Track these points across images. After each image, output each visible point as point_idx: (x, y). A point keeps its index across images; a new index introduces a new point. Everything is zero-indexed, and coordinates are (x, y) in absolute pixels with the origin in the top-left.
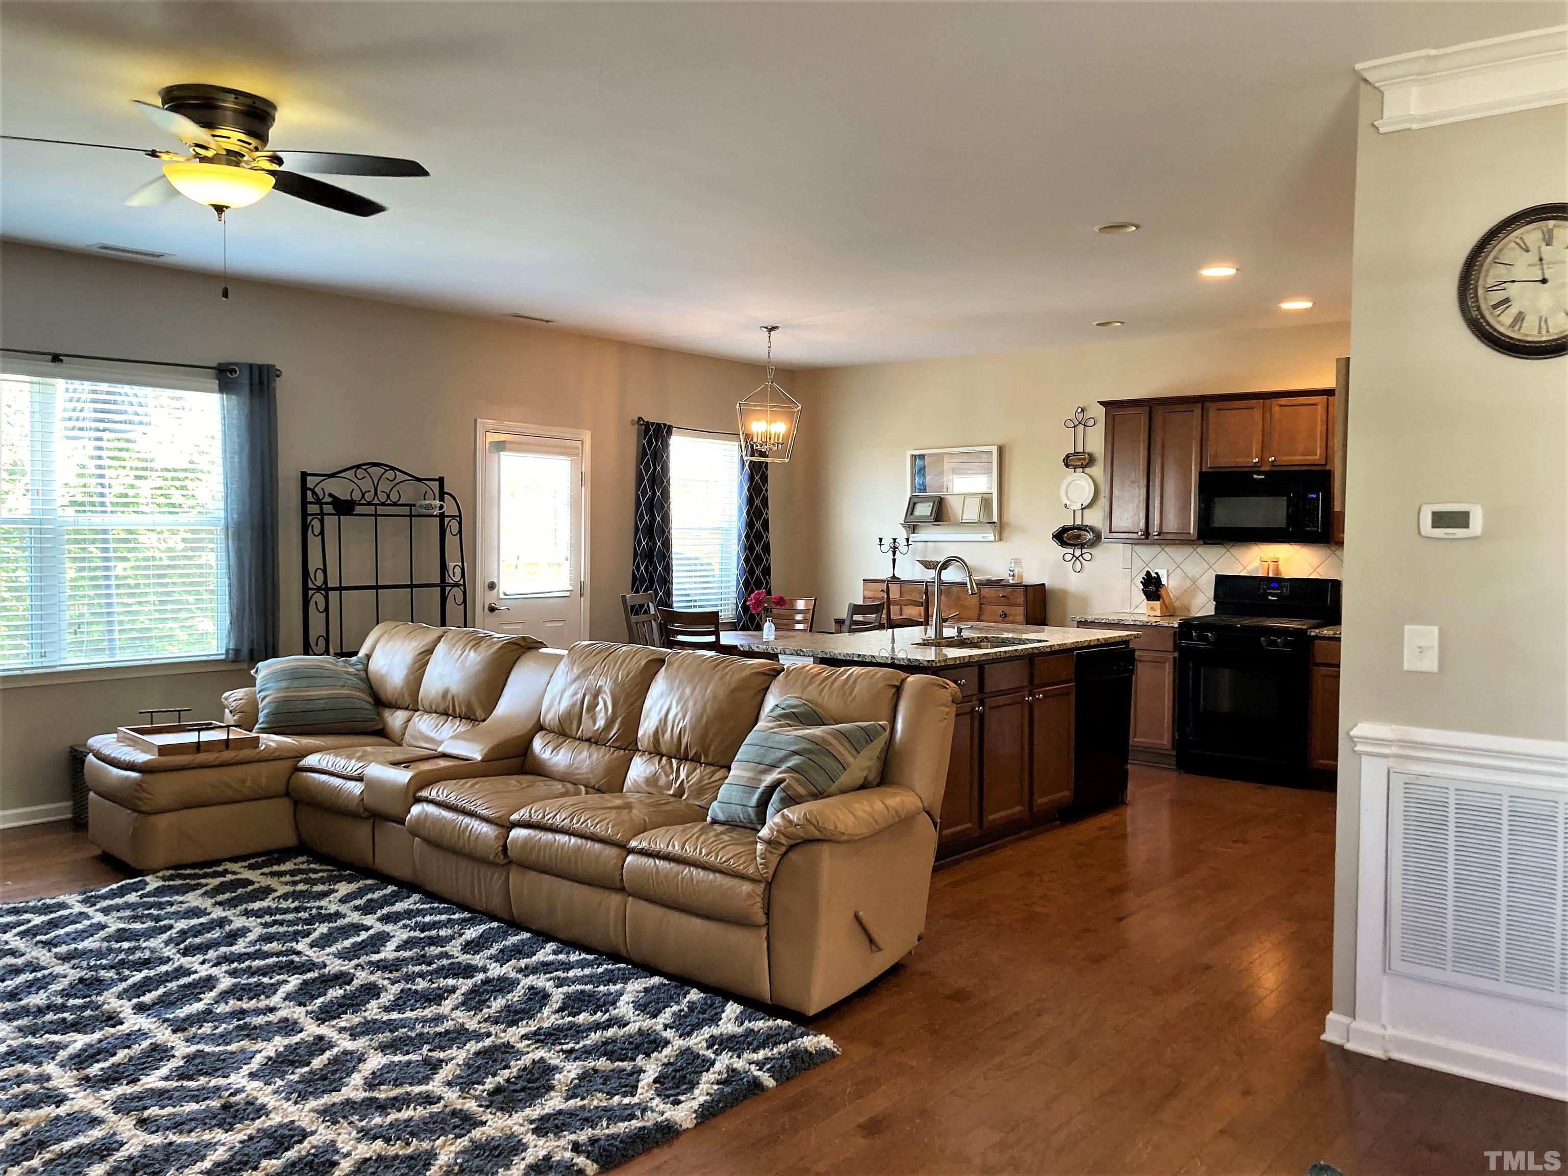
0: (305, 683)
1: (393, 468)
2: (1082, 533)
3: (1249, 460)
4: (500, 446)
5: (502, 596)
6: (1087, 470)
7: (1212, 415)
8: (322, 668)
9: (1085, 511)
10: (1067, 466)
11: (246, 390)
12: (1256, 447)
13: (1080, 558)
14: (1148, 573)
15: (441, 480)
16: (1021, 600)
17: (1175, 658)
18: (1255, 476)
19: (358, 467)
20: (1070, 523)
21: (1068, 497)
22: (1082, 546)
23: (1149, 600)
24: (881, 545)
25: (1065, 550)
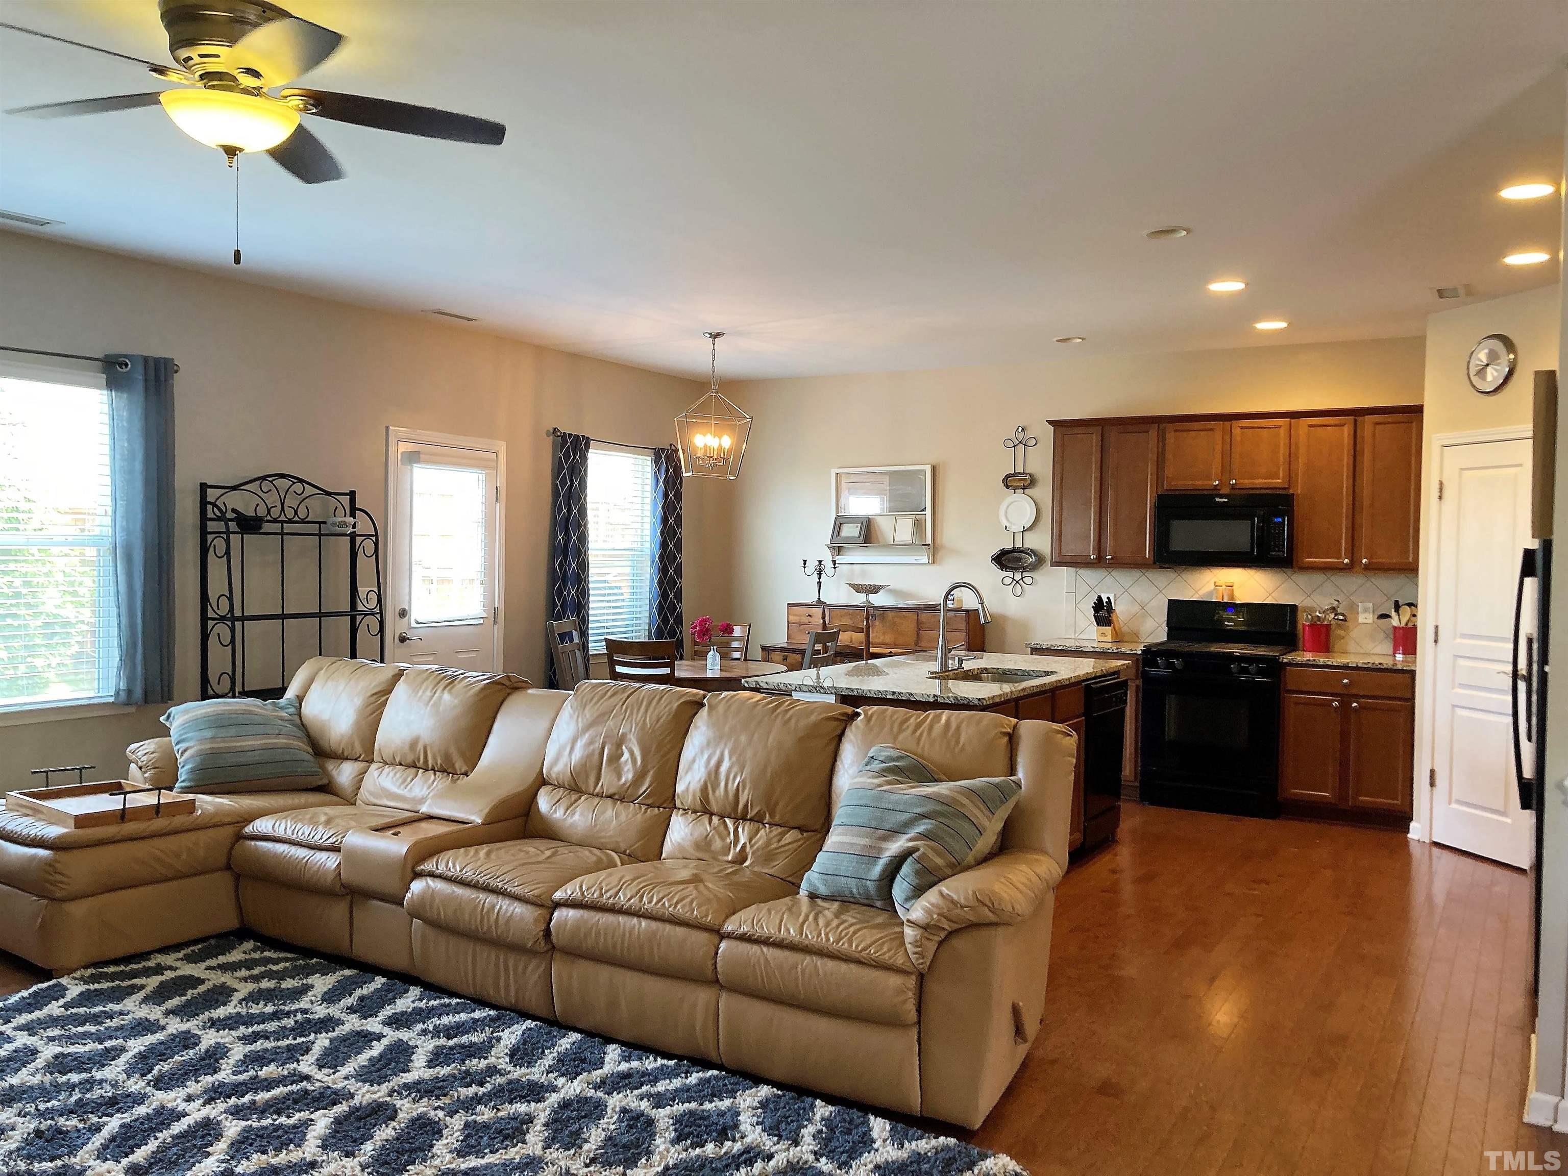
0: (233, 731)
1: (301, 481)
2: (1023, 555)
3: (1210, 483)
4: (413, 458)
5: (414, 624)
6: (1027, 491)
7: (1171, 437)
8: (250, 713)
9: (1026, 534)
10: (1007, 487)
11: (140, 386)
12: (1216, 469)
13: (1021, 582)
14: (1100, 599)
15: (352, 495)
16: (963, 626)
17: (1137, 687)
18: (1217, 499)
19: (264, 478)
20: (1009, 546)
21: (1008, 520)
22: (1024, 569)
23: (1098, 625)
24: (805, 567)
25: (1005, 574)
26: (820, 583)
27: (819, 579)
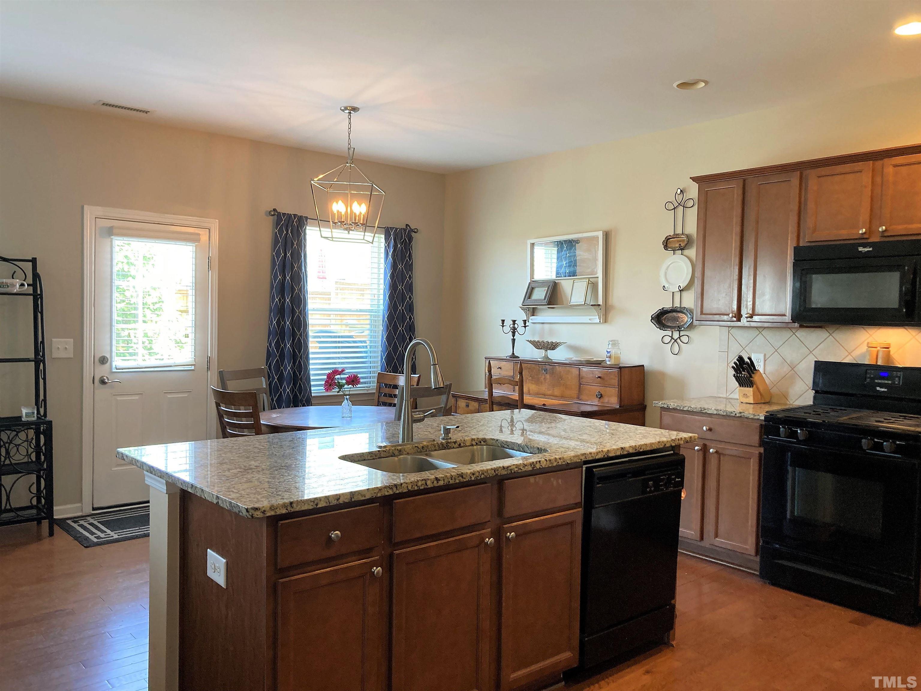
2: (680, 315)
3: (855, 231)
4: (110, 232)
5: (115, 370)
6: (686, 252)
9: (684, 294)
10: (666, 247)
12: (863, 216)
13: (678, 341)
14: (741, 359)
15: (34, 261)
16: (615, 381)
17: (760, 455)
18: (861, 249)
20: (668, 305)
21: (666, 279)
22: (679, 329)
23: (740, 386)
24: (503, 326)
25: (664, 333)
26: (514, 340)
27: (514, 336)
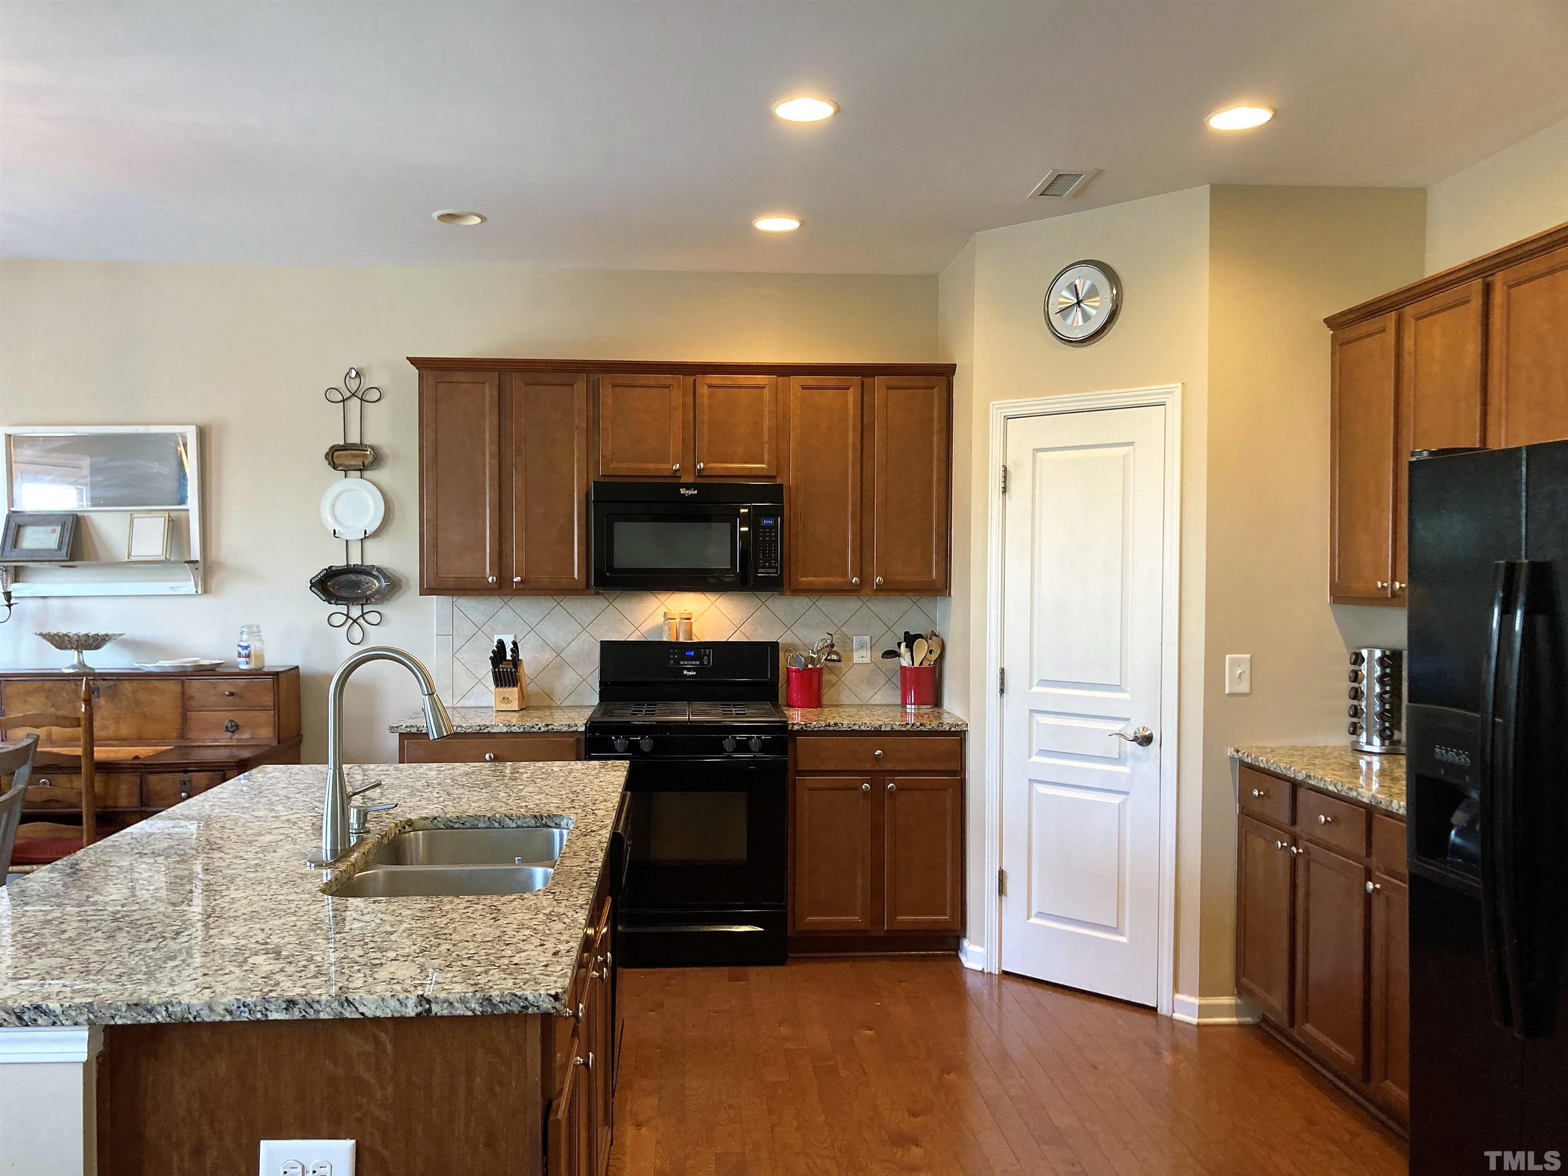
2: (363, 578)
3: (664, 466)
6: (368, 474)
7: (607, 393)
9: (368, 544)
10: (333, 466)
12: (675, 447)
13: (361, 621)
14: (501, 644)
16: (265, 695)
18: (683, 491)
20: (340, 562)
21: (337, 521)
22: (365, 600)
23: (497, 686)
25: (334, 608)
